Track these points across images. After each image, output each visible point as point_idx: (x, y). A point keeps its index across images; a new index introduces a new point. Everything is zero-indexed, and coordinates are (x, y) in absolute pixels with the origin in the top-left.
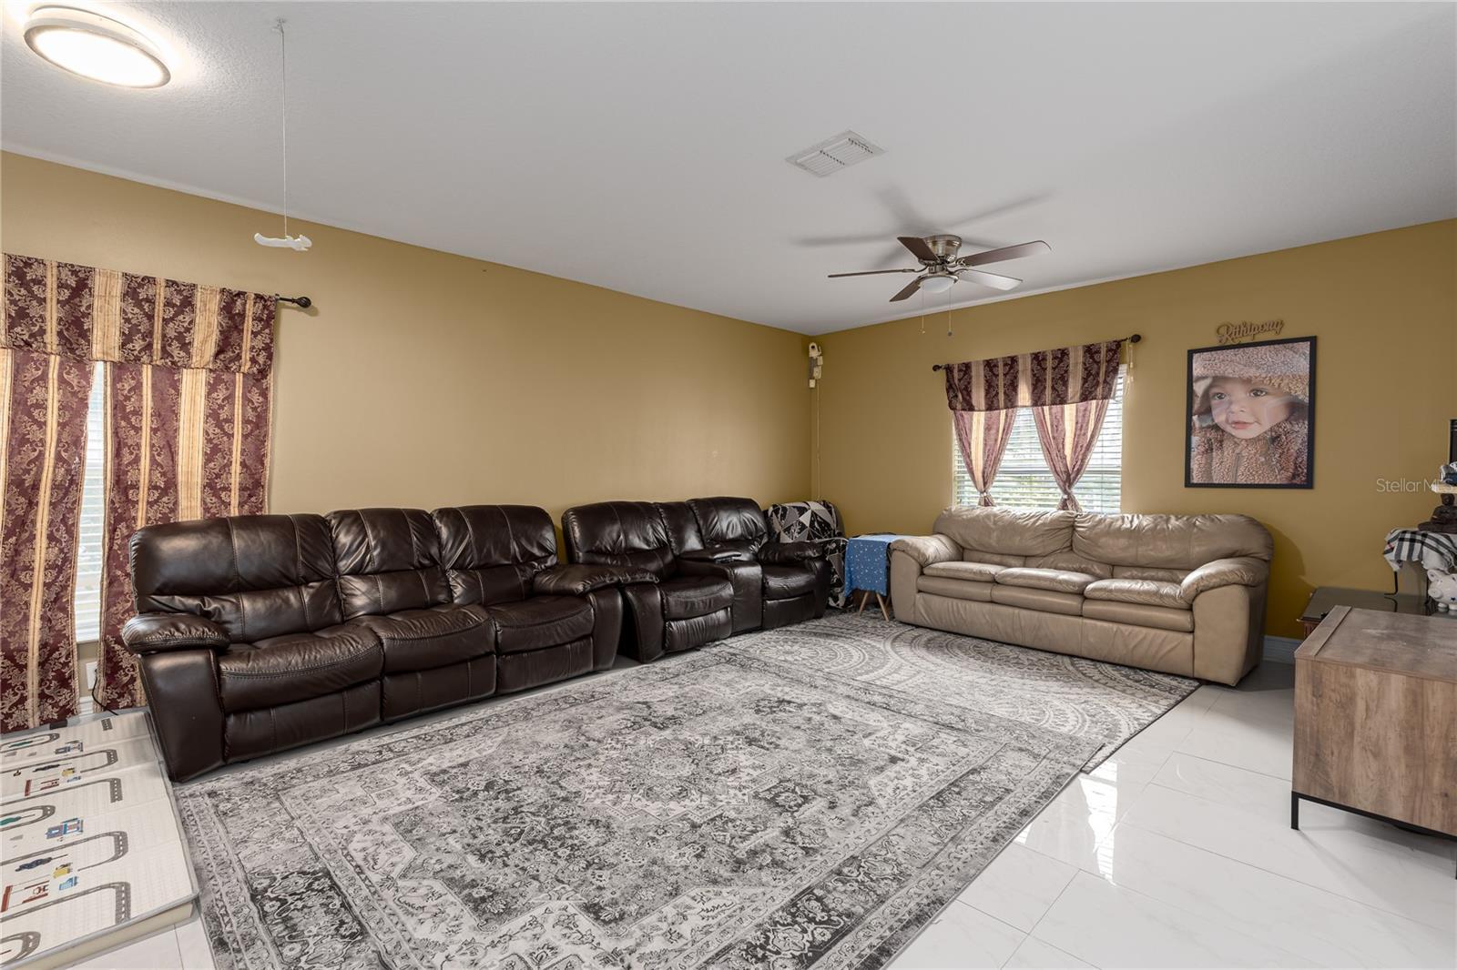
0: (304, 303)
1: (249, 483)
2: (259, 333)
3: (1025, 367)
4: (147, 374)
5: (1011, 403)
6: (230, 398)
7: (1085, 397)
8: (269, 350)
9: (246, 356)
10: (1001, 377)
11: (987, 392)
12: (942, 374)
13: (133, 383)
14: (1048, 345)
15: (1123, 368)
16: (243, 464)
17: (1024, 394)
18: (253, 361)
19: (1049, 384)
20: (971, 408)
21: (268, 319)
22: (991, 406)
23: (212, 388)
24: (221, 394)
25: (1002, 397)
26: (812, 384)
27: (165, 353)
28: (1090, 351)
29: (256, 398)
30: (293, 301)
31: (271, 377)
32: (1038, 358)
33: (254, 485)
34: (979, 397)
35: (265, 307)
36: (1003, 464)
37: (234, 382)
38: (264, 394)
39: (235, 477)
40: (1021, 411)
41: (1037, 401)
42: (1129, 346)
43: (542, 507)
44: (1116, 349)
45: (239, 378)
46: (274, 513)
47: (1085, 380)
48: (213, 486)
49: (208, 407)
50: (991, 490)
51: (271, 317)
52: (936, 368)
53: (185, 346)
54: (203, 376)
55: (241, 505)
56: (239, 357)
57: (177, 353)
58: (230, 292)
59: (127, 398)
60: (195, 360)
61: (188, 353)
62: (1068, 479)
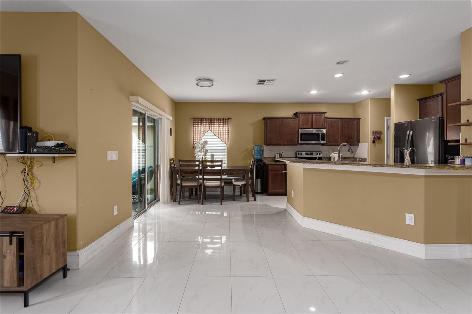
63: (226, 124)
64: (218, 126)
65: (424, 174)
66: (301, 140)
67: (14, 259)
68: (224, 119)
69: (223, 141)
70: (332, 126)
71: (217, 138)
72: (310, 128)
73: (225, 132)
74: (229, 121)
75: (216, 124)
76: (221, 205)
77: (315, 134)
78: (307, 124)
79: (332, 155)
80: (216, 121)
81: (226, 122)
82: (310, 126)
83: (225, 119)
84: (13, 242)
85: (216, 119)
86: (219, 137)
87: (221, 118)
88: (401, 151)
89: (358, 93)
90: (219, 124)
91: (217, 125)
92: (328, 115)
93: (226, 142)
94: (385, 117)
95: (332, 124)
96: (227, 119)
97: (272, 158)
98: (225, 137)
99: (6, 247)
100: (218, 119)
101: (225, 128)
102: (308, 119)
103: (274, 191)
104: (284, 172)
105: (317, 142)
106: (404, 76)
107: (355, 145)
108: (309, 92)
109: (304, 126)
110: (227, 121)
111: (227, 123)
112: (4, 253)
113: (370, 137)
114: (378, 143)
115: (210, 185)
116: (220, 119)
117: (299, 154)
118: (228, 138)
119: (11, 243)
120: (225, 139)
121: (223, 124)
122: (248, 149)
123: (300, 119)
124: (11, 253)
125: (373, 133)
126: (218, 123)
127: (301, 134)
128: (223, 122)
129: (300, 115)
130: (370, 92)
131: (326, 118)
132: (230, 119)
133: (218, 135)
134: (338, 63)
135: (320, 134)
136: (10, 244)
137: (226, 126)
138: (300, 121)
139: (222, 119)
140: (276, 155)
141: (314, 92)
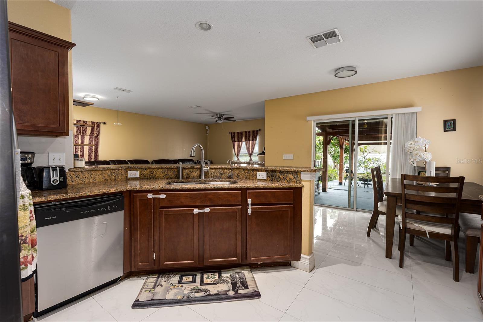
0: (105, 123)
1: (95, 155)
2: (97, 129)
3: (244, 134)
4: (80, 136)
5: (242, 141)
6: (93, 140)
7: (253, 140)
8: (99, 132)
9: (95, 133)
10: (240, 135)
11: (238, 138)
12: (230, 134)
13: (78, 138)
14: (247, 130)
15: (258, 135)
16: (94, 152)
17: (244, 139)
18: (96, 134)
19: (247, 137)
20: (235, 141)
21: (98, 126)
22: (238, 141)
23: (90, 139)
24: (91, 140)
25: (240, 139)
26: (207, 135)
27: (83, 133)
28: (253, 131)
29: (97, 140)
30: (103, 123)
31: (99, 136)
32: (246, 132)
33: (96, 155)
34: (236, 139)
35: (98, 124)
36: (241, 152)
37: (93, 137)
38: (98, 139)
39: (93, 154)
40: (243, 142)
41: (246, 141)
42: (259, 131)
43: (147, 160)
44: (257, 131)
45: (94, 137)
46: (99, 160)
47: (253, 137)
48: (90, 155)
49: (89, 142)
50: (239, 157)
51: (99, 126)
52: (229, 133)
53: (85, 132)
54: (88, 137)
55: (94, 159)
56: (94, 133)
57: (84, 133)
58: (93, 122)
59: (77, 141)
60: (87, 134)
61: (86, 133)
62: (250, 155)
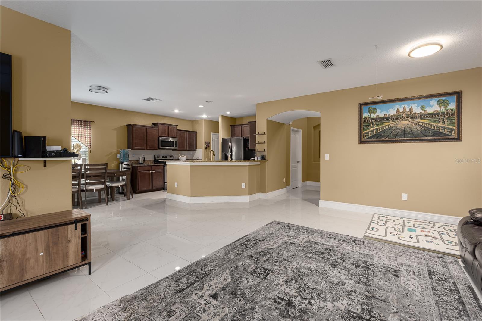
63: (88, 127)
64: (78, 128)
65: (248, 165)
66: (161, 146)
67: (79, 241)
68: (85, 121)
69: (85, 144)
70: (181, 136)
71: (77, 140)
72: (167, 136)
73: (87, 136)
74: (91, 123)
75: (75, 125)
76: (107, 206)
77: (171, 142)
78: (164, 133)
79: (180, 158)
80: (76, 122)
81: (88, 125)
82: (167, 135)
83: (87, 122)
84: (78, 228)
85: (75, 120)
86: (79, 140)
87: (81, 119)
88: (225, 155)
89: (201, 116)
90: (80, 126)
91: (77, 126)
92: (178, 128)
93: (88, 145)
94: (211, 133)
95: (181, 134)
96: (89, 122)
97: (135, 161)
98: (87, 140)
99: (71, 233)
100: (78, 121)
101: (86, 130)
102: (165, 129)
103: (143, 189)
104: (150, 172)
105: (172, 148)
106: (228, 113)
107: (194, 150)
108: (173, 110)
109: (162, 134)
110: (90, 124)
111: (90, 126)
112: (69, 238)
113: (204, 145)
114: (208, 149)
115: (93, 189)
116: (81, 121)
117: (157, 157)
118: (91, 142)
119: (76, 228)
120: (87, 142)
121: (84, 126)
122: (112, 153)
123: (160, 129)
124: (76, 236)
125: (206, 142)
126: (79, 124)
127: (161, 141)
128: (84, 124)
129: (160, 125)
130: (207, 116)
131: (177, 130)
132: (93, 122)
133: (78, 138)
134: (207, 102)
135: (174, 142)
136: (75, 230)
137: (89, 129)
138: (160, 131)
139: (83, 121)
140: (139, 159)
141: (176, 111)
